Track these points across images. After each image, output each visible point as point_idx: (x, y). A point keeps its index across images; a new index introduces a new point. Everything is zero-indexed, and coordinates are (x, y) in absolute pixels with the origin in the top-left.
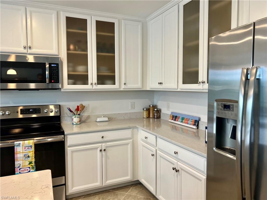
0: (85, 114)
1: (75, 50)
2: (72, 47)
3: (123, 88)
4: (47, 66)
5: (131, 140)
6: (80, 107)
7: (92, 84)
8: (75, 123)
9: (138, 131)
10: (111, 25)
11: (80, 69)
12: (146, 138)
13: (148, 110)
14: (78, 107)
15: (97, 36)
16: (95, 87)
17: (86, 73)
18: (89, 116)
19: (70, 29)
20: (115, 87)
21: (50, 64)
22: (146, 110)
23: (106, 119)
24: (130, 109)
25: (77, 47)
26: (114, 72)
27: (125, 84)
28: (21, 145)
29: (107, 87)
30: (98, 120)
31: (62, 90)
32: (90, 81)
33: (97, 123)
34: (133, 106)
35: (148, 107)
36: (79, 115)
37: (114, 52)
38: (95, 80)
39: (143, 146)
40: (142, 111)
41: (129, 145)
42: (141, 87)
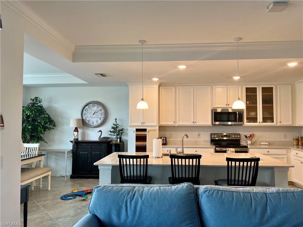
0: (254, 140)
1: (250, 104)
2: (248, 102)
3: (279, 124)
4: (237, 113)
5: (286, 156)
6: (252, 135)
7: (260, 122)
8: (249, 144)
9: (291, 151)
10: (271, 89)
11: (252, 114)
12: (297, 154)
13: (297, 140)
14: (251, 135)
15: (263, 95)
16: (261, 124)
17: (256, 116)
18: (256, 141)
19: (248, 93)
20: (274, 124)
21: (239, 112)
22: (296, 140)
23: (267, 144)
24: (283, 138)
25: (251, 103)
26: (273, 115)
27: (280, 122)
28: (229, 150)
29: (269, 124)
30: (262, 143)
31: (243, 125)
32: (258, 121)
33: (261, 145)
34: (285, 137)
35: (298, 138)
36: (251, 139)
37: (273, 104)
38: (261, 120)
39: (295, 159)
40: (293, 140)
41: (285, 158)
42: (292, 124)
